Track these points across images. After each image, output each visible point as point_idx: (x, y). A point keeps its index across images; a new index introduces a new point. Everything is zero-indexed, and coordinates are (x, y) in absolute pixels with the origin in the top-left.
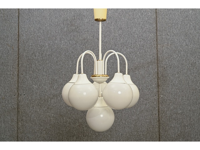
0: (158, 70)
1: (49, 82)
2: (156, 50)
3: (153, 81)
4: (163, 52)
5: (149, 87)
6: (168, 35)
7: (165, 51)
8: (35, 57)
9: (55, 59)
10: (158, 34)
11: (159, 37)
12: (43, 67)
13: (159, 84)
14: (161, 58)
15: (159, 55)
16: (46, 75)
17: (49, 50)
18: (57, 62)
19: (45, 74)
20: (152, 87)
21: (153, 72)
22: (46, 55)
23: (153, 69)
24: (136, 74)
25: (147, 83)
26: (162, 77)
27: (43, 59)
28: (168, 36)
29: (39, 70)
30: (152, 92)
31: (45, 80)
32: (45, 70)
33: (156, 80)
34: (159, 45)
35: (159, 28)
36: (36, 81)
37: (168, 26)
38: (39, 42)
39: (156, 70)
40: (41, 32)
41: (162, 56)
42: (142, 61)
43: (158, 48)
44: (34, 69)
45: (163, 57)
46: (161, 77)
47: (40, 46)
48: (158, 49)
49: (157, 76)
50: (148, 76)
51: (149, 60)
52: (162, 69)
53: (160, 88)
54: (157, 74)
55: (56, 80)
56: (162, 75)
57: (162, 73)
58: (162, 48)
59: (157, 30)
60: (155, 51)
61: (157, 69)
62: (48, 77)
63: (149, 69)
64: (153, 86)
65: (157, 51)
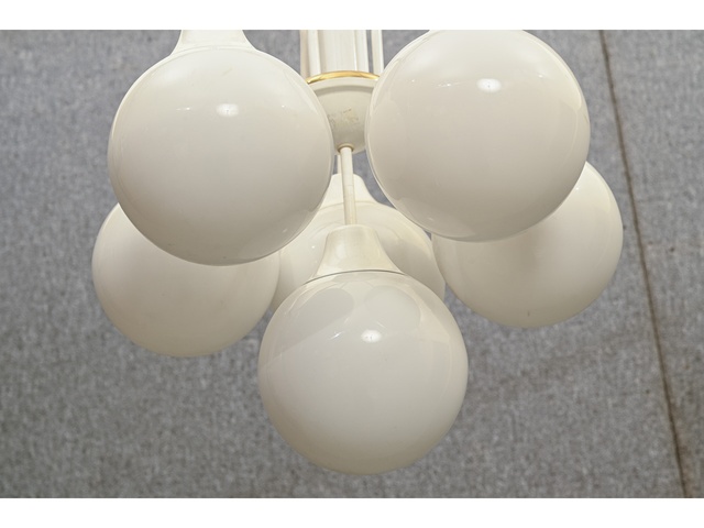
0: (663, 367)
1: (87, 474)
2: (641, 272)
3: (646, 428)
4: (675, 277)
5: (632, 463)
6: (687, 194)
7: (684, 272)
8: (15, 354)
9: (121, 352)
10: (638, 197)
11: (646, 211)
12: (61, 400)
13: (683, 443)
14: (673, 309)
15: (658, 295)
16: (76, 441)
17: (94, 313)
18: (134, 369)
19: (68, 436)
20: (645, 459)
21: (642, 381)
22: (74, 335)
23: (636, 365)
24: (551, 397)
25: (618, 439)
26: (691, 401)
27: (58, 357)
28: (691, 198)
29: (34, 418)
30: (649, 485)
31: (66, 466)
32: (68, 414)
33: (663, 420)
34: (649, 248)
35: (637, 169)
36: (22, 477)
37: (679, 156)
38: (43, 274)
39: (655, 369)
40: (51, 229)
41: (672, 299)
42: (575, 329)
43: (647, 259)
44: (9, 414)
45: (678, 301)
46: (686, 403)
47: (45, 293)
48: (648, 266)
49: (662, 399)
50: (615, 405)
51: (612, 324)
52: (683, 362)
53: (687, 461)
54: (662, 392)
55: (128, 464)
56: (690, 393)
57: (690, 383)
58: (671, 258)
59: (629, 179)
60: (633, 276)
61: (657, 363)
62: (84, 451)
63: (615, 369)
64: (653, 453)
65: (646, 274)
